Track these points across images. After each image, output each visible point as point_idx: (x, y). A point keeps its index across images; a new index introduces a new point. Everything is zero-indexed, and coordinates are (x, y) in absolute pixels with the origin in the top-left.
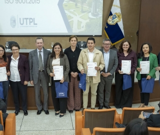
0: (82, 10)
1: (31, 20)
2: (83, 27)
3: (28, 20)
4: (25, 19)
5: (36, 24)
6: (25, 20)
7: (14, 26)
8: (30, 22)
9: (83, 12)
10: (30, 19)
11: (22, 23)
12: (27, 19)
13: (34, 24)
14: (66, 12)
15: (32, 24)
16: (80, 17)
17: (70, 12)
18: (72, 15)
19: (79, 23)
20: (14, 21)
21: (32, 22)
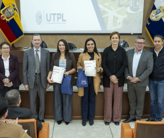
0: (119, 3)
1: (59, 16)
2: (119, 24)
3: (56, 16)
4: (53, 14)
5: (65, 21)
6: (52, 16)
7: (39, 23)
8: (58, 18)
9: (120, 6)
10: (58, 14)
11: (49, 19)
12: (54, 14)
13: (63, 20)
14: (100, 6)
15: (60, 20)
16: (117, 12)
17: (105, 6)
18: (107, 10)
19: (115, 19)
20: (40, 17)
21: (60, 18)
